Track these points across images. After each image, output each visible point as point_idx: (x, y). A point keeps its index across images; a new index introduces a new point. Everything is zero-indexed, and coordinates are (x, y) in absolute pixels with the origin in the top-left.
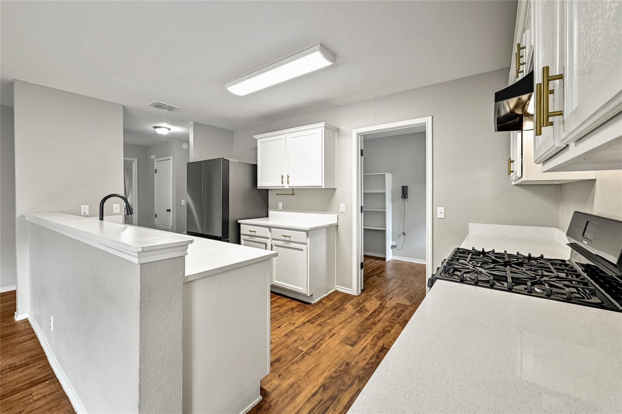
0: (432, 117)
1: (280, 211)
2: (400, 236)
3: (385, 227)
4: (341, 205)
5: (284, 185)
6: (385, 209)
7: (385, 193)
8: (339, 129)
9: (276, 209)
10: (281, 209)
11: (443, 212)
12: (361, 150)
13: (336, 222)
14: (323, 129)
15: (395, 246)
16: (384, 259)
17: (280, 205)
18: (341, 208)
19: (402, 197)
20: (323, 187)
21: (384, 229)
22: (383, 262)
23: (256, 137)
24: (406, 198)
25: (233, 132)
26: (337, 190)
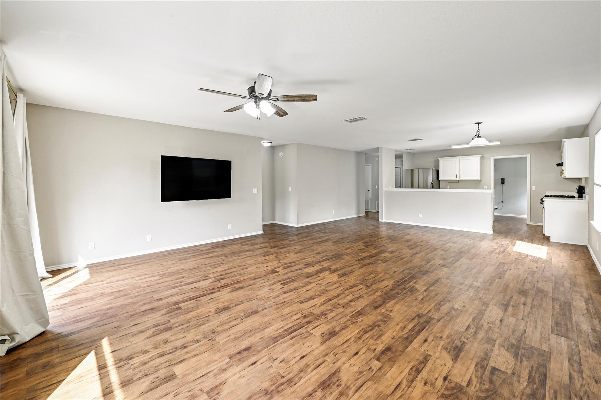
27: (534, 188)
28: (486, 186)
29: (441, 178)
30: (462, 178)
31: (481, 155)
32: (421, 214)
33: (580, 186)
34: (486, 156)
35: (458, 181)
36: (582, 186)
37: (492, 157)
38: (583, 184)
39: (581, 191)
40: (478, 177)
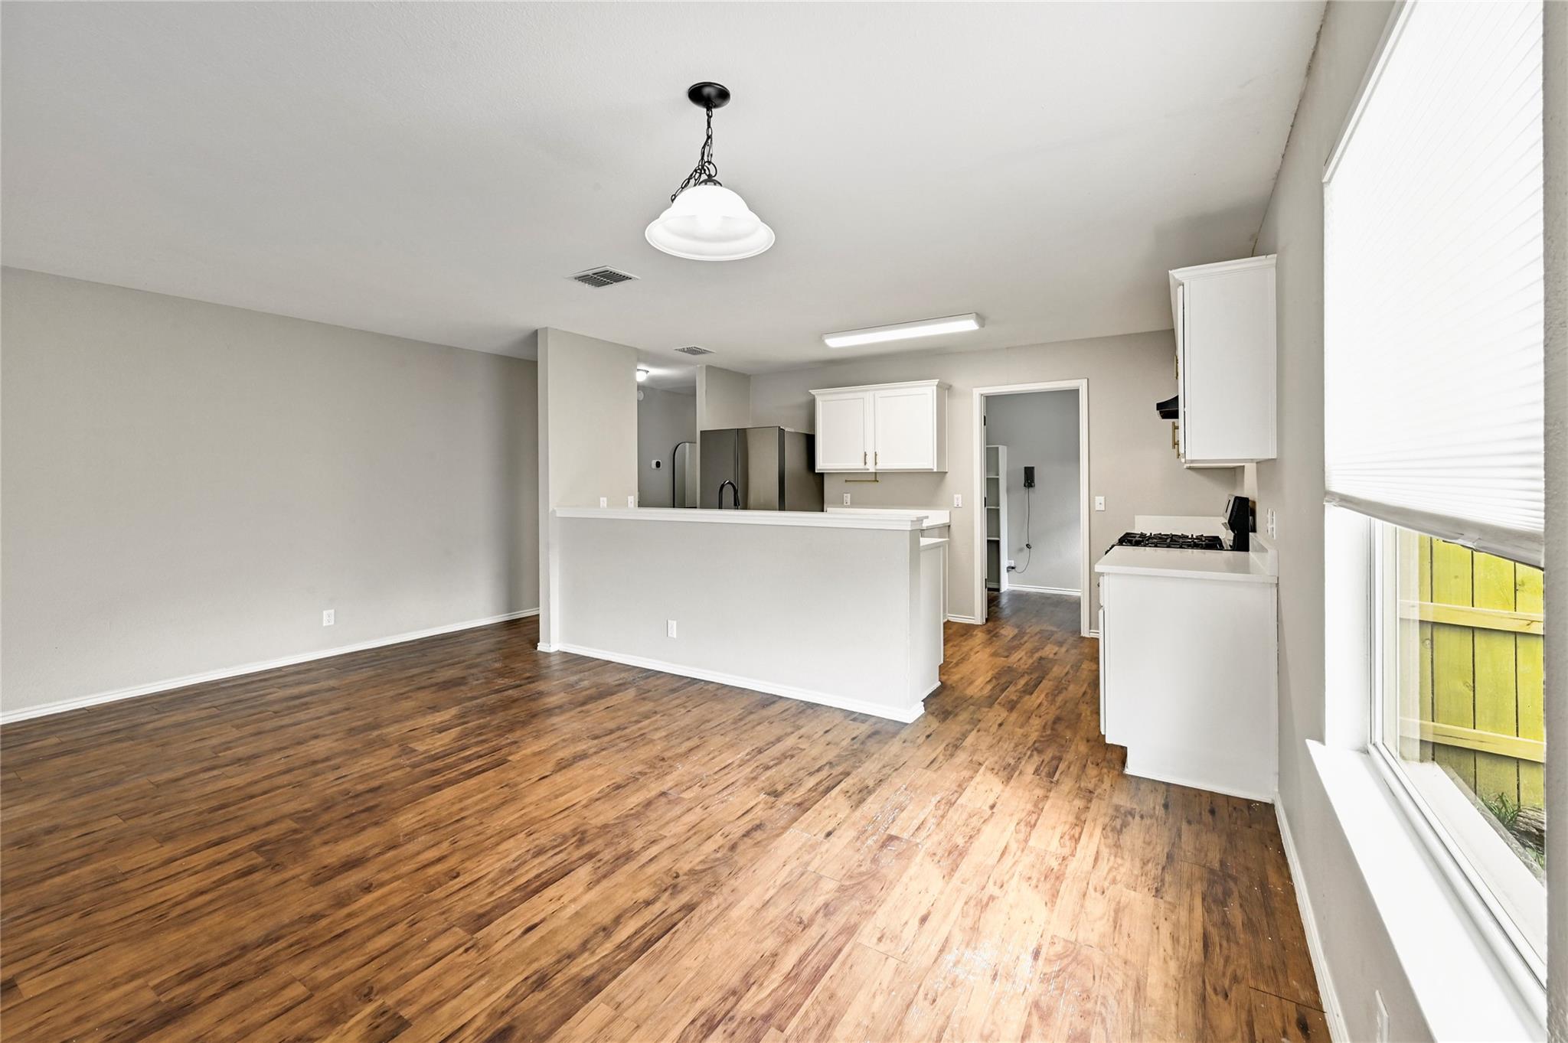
0: (1088, 380)
1: (849, 507)
2: (1021, 550)
3: (999, 536)
4: (956, 496)
5: (867, 467)
6: (998, 505)
7: (998, 479)
8: (951, 386)
9: (840, 503)
10: (849, 504)
11: (1103, 502)
12: (985, 417)
13: (948, 521)
14: (935, 387)
15: (1013, 568)
16: (998, 590)
17: (848, 497)
18: (955, 501)
19: (1025, 486)
20: (935, 470)
21: (997, 539)
22: (996, 593)
23: (813, 392)
24: (1032, 486)
25: (750, 376)
26: (947, 475)
27: (1099, 502)
28: (960, 496)
29: (821, 465)
30: (883, 465)
31: (936, 382)
32: (675, 623)
33: (1237, 498)
34: (958, 383)
35: (875, 477)
36: (1247, 500)
37: (974, 389)
38: (1249, 489)
39: (1243, 517)
40: (929, 462)
